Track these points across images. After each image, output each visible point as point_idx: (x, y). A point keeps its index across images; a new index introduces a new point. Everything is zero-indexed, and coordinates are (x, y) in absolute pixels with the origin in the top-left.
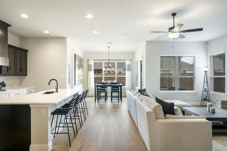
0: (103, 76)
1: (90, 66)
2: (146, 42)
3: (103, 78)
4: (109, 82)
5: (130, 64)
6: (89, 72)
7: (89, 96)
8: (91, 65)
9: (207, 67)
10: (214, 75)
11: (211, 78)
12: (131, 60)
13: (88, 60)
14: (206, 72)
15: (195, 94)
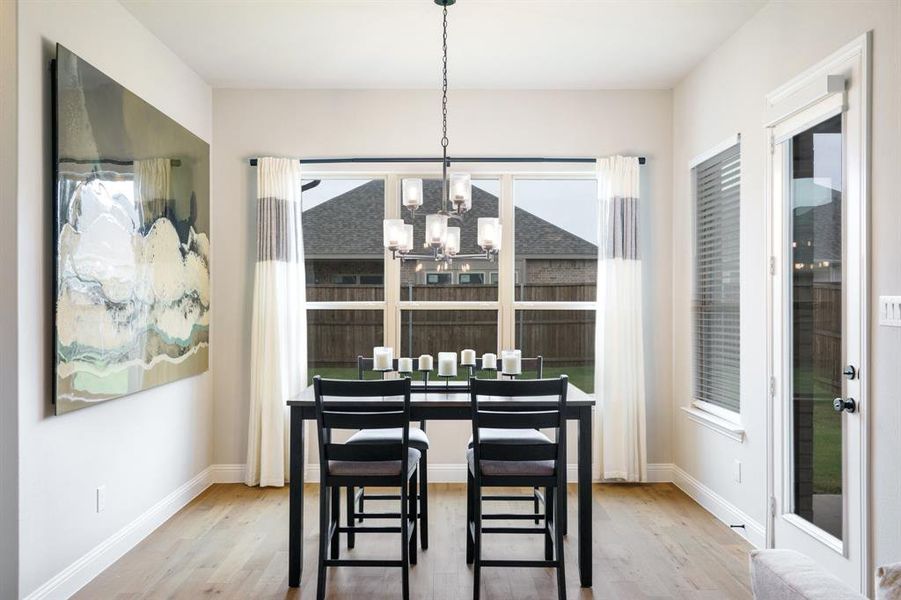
0: (392, 305)
1: (270, 216)
3: (392, 328)
4: (448, 365)
5: (636, 194)
6: (262, 268)
7: (257, 486)
8: (279, 206)
12: (642, 161)
13: (254, 163)
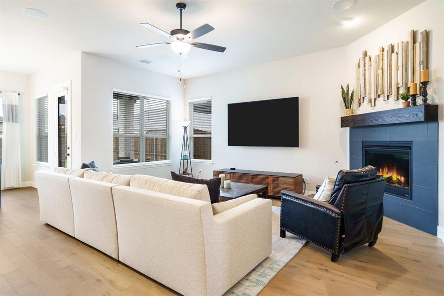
2: (82, 52)
5: (17, 104)
9: (185, 120)
10: (194, 134)
11: (190, 139)
12: (19, 94)
14: (185, 128)
15: (170, 165)
